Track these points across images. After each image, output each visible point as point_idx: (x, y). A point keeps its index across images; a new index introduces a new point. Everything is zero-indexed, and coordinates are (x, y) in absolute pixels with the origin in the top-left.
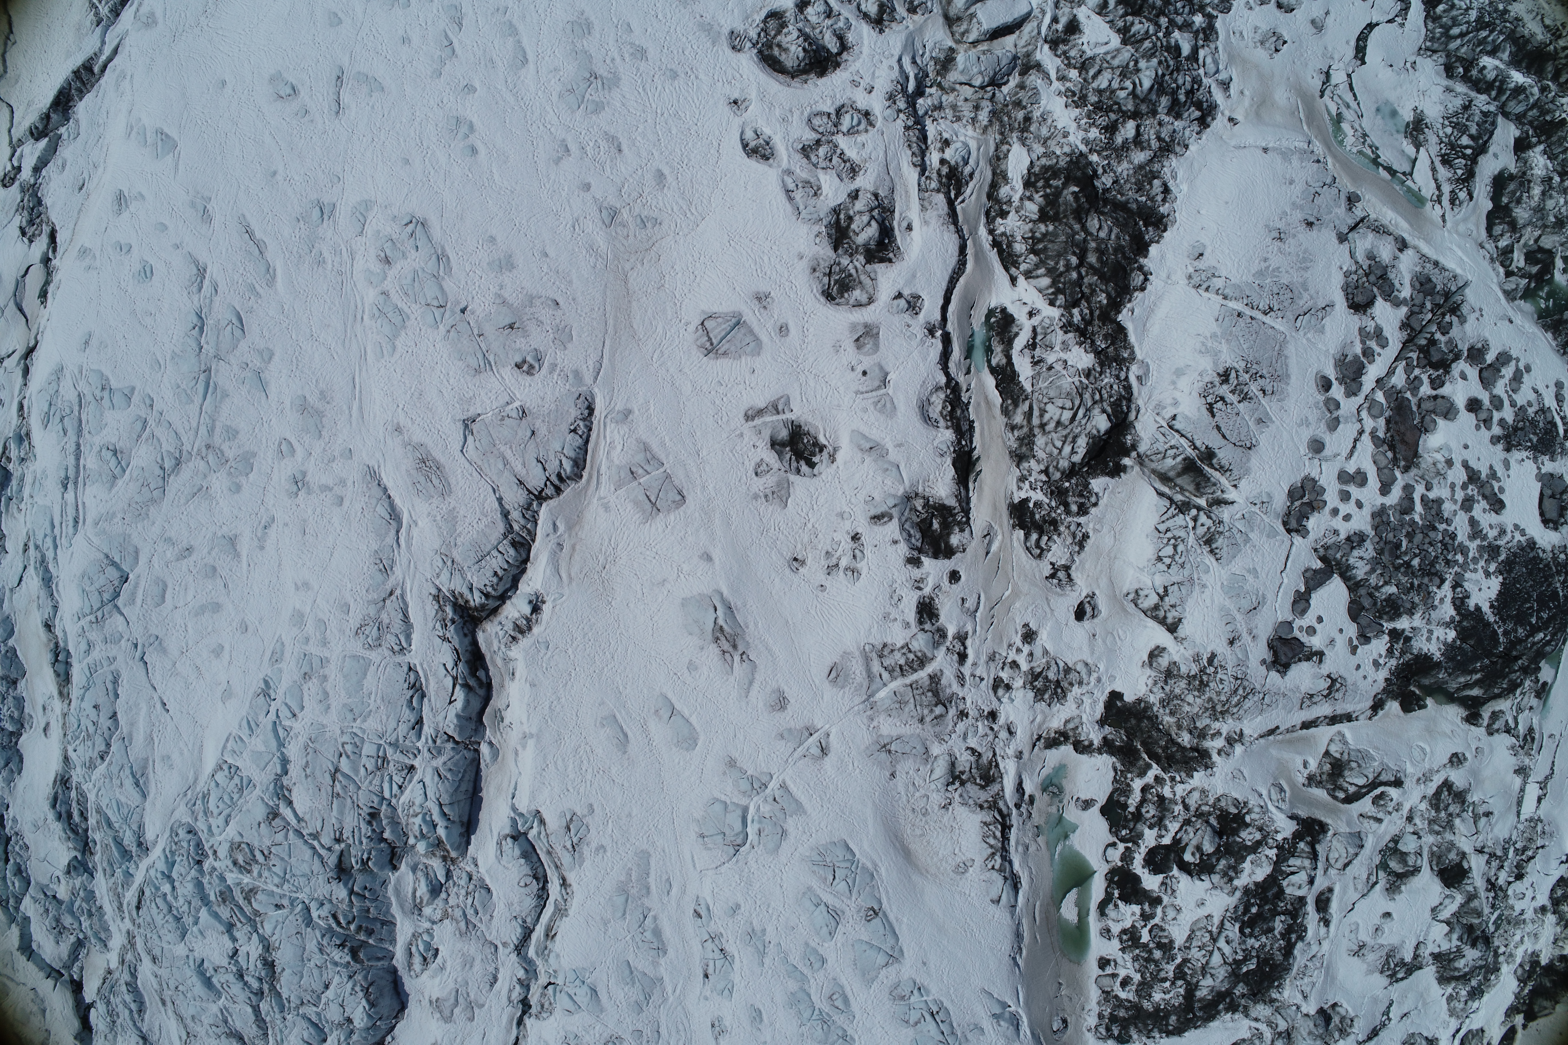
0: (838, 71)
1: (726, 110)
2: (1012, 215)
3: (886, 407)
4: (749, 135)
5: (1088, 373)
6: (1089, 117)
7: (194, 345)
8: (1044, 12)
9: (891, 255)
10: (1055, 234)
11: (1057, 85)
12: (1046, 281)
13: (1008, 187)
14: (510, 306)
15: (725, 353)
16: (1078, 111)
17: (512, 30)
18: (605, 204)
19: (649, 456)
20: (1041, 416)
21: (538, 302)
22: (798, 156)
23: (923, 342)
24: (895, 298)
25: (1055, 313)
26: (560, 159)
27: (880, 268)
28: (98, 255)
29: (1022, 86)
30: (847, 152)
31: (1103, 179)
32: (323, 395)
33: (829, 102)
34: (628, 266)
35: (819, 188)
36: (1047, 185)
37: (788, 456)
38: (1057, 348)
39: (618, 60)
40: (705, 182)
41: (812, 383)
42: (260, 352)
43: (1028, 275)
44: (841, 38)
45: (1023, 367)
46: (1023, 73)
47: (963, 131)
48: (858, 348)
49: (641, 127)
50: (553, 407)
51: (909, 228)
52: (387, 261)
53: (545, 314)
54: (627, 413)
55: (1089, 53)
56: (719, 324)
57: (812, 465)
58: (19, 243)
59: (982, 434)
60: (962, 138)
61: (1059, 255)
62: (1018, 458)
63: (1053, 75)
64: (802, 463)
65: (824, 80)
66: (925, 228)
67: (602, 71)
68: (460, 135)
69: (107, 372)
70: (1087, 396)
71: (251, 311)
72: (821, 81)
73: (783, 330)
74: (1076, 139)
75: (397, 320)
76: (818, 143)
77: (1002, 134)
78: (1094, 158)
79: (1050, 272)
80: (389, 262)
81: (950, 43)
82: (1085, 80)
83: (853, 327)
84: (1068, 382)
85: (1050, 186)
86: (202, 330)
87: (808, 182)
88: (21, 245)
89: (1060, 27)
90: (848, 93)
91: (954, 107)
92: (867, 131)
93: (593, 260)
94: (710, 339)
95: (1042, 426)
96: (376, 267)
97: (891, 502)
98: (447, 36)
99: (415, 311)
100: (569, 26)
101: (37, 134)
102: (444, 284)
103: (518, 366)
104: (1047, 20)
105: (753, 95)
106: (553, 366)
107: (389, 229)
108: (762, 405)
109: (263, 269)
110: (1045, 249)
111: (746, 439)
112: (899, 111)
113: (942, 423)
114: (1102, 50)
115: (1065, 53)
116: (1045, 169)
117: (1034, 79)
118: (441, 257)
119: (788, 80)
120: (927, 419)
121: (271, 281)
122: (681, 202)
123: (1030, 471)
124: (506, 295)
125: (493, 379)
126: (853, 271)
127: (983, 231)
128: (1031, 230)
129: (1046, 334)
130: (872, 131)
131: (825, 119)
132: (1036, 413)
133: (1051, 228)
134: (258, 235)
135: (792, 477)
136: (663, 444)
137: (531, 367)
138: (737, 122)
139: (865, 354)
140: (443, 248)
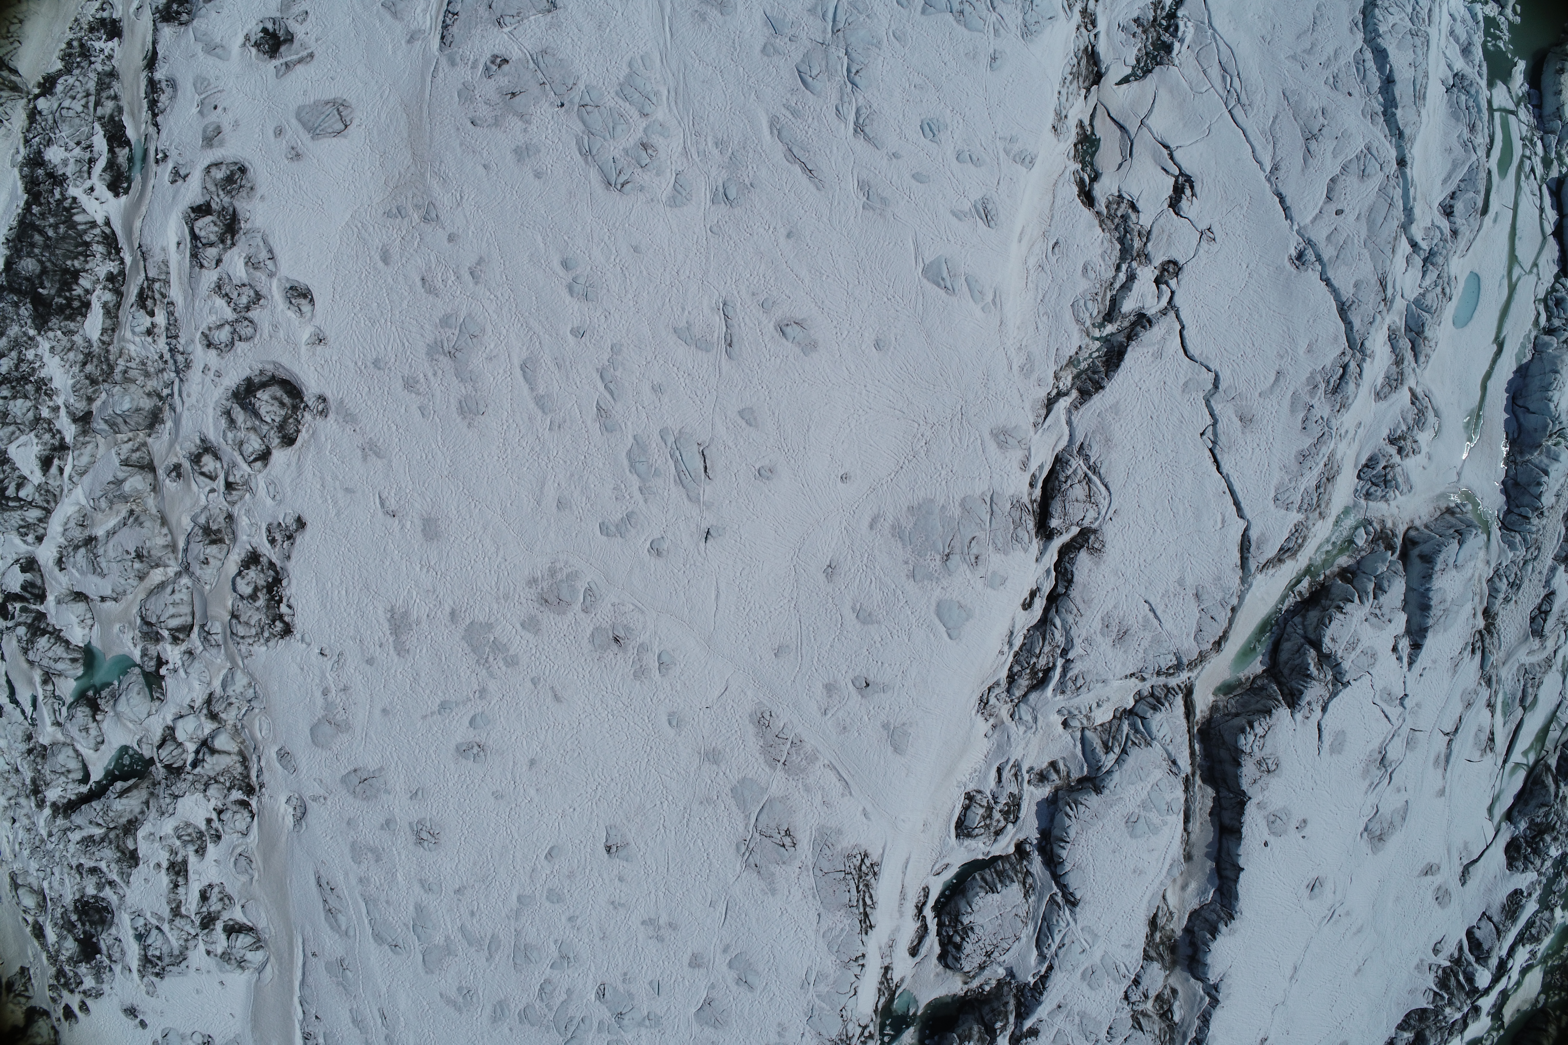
0: (234, 386)
1: (330, 334)
2: (102, 276)
3: (201, 83)
4: (306, 307)
5: (49, 142)
6: (34, 369)
7: (854, 55)
8: (70, 478)
9: (192, 215)
10: (66, 257)
11: (60, 401)
12: (78, 218)
13: (104, 299)
14: (516, 113)
15: (327, 103)
16: (42, 375)
17: (541, 402)
18: (434, 224)
19: (393, 9)
20: (87, 103)
21: (490, 121)
22: (263, 292)
23: (171, 145)
24: (187, 176)
25: (72, 191)
26: (478, 264)
27: (200, 201)
28: (1002, 154)
29: (90, 400)
30: (225, 305)
31: (27, 314)
32: (703, 18)
33: (239, 351)
34: (413, 168)
35: (246, 264)
36: (70, 300)
37: (282, 32)
38: (72, 161)
39: (430, 375)
40: (345, 257)
41: (258, 92)
42: (777, 51)
43: (93, 224)
44: (232, 422)
45: (100, 143)
46: (89, 414)
47: (138, 349)
48: (219, 127)
49: (405, 305)
50: (473, 32)
51: (179, 244)
52: (645, 146)
53: (483, 111)
54: (411, 40)
55: (32, 434)
56: (330, 126)
57: (265, 30)
58: (1136, 195)
59: (138, 88)
60: (137, 339)
61: (64, 238)
62: (113, 74)
63: (63, 412)
64: (271, 30)
65: (244, 377)
66: (165, 244)
67: (444, 360)
68: (582, 280)
69: (960, 29)
70: (50, 122)
71: (793, 91)
72: (247, 373)
73: (279, 132)
74: (44, 345)
75: (628, 90)
76: (248, 308)
77: (108, 351)
78: (32, 332)
79: (73, 225)
80: (643, 145)
81: (150, 440)
82: (37, 408)
83: (221, 144)
84: (65, 132)
85: (66, 298)
86: (849, 71)
87: (255, 268)
88: (1132, 190)
89: (56, 462)
90: (223, 362)
91: (147, 375)
92: (210, 329)
93: (443, 168)
94: (339, 114)
95: (88, 95)
96: (657, 140)
97: (203, 11)
98: (612, 393)
99: (610, 100)
100: (482, 409)
101: (1142, 320)
102: (583, 128)
103: (506, 61)
104: (68, 470)
105: (303, 349)
106: (474, 66)
107: (646, 177)
108: (299, 67)
109: (784, 133)
110: (76, 247)
111: (313, 38)
112: (182, 354)
113: (164, 85)
114: (23, 439)
115: (53, 437)
116: (71, 318)
117: (81, 406)
118: (587, 153)
119: (277, 373)
120: (172, 83)
121: (774, 123)
122: (366, 236)
123: (103, 63)
124: (520, 123)
125: (529, 48)
126: (221, 193)
127: (128, 260)
128: (86, 262)
129: (80, 171)
130: (203, 327)
131: (243, 333)
132: (91, 105)
133: (69, 263)
134: (797, 169)
135: (278, 15)
136: (382, 21)
137: (493, 62)
138: (317, 321)
139: (214, 122)
140: (586, 162)
